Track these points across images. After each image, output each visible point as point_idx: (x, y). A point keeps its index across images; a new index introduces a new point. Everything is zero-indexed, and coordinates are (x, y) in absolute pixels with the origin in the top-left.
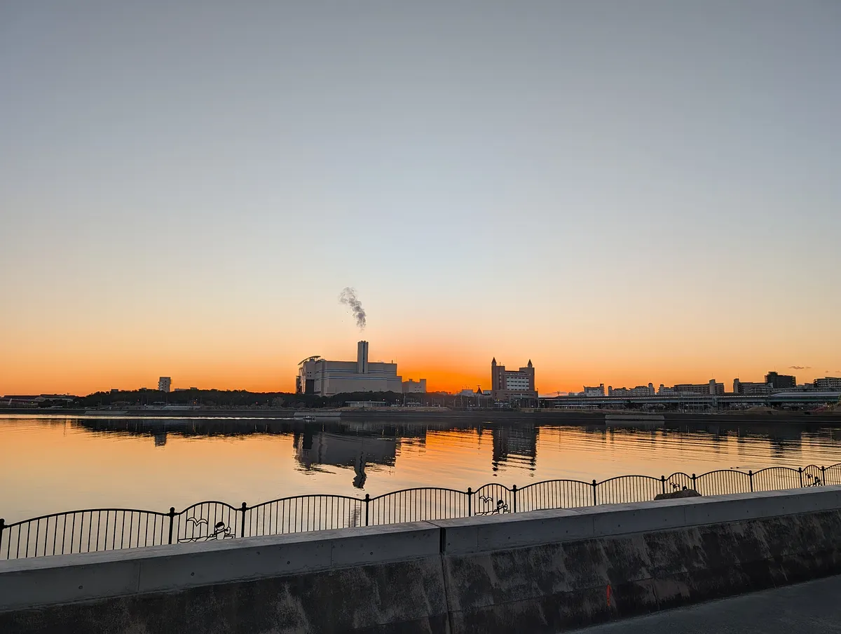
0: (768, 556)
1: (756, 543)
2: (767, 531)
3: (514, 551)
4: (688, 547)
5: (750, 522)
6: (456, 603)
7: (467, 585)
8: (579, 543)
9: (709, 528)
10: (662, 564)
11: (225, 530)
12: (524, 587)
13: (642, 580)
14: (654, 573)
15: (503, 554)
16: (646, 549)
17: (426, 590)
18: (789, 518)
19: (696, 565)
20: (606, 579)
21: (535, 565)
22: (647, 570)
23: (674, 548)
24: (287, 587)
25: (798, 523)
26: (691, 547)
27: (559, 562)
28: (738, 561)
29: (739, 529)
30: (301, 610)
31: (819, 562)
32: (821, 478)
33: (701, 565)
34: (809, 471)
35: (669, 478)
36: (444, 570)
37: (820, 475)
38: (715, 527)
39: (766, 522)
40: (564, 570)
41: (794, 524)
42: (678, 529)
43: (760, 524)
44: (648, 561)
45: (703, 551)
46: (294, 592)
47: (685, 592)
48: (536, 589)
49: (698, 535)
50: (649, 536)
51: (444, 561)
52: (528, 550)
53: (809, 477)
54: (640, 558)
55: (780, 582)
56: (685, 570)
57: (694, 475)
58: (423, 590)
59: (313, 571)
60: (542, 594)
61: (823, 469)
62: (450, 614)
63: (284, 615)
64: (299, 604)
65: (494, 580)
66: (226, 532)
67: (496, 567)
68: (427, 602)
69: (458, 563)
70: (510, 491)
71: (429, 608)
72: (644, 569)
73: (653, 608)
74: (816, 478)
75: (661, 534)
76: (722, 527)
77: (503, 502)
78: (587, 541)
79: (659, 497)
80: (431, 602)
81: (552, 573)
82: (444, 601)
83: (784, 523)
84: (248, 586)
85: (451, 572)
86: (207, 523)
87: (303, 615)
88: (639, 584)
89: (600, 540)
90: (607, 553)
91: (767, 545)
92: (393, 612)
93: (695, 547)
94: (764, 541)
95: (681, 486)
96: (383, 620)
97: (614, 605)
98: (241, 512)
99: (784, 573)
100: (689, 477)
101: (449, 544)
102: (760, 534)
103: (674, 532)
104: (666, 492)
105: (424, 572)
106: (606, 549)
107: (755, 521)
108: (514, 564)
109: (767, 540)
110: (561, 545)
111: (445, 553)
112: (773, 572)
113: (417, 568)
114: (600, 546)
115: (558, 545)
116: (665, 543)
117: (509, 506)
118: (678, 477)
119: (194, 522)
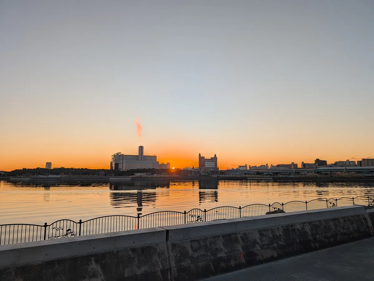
0: (311, 238)
1: (306, 232)
2: (311, 227)
3: (200, 239)
4: (277, 235)
6: (173, 264)
7: (178, 255)
8: (229, 235)
9: (286, 226)
10: (266, 243)
11: (71, 232)
12: (204, 255)
13: (257, 250)
14: (262, 247)
15: (194, 241)
16: (259, 236)
17: (159, 258)
18: (320, 221)
19: (280, 243)
20: (241, 250)
21: (209, 245)
22: (259, 246)
23: (271, 236)
24: (93, 259)
25: (323, 223)
26: (278, 235)
27: (220, 244)
28: (298, 241)
29: (299, 227)
30: (100, 270)
31: (332, 240)
32: (335, 204)
33: (282, 243)
34: (330, 201)
35: (272, 205)
36: (168, 249)
38: (288, 226)
39: (310, 223)
40: (222, 247)
42: (272, 227)
43: (308, 224)
44: (259, 242)
45: (283, 237)
46: (97, 261)
47: (275, 254)
48: (210, 256)
49: (281, 230)
50: (260, 231)
51: (168, 245)
52: (207, 238)
53: (330, 203)
54: (256, 240)
55: (316, 249)
56: (275, 245)
57: (283, 203)
58: (158, 258)
59: (106, 251)
60: (212, 258)
61: (336, 200)
62: (170, 268)
63: (91, 272)
64: (99, 267)
65: (191, 252)
66: (72, 233)
67: (192, 247)
68: (160, 263)
69: (174, 245)
70: (203, 212)
71: (161, 267)
72: (257, 245)
73: (261, 262)
75: (265, 230)
76: (292, 226)
77: (200, 217)
78: (233, 234)
79: (267, 213)
80: (162, 264)
81: (217, 248)
82: (168, 263)
83: (318, 223)
84: (74, 259)
85: (171, 250)
86: (63, 229)
87: (101, 272)
88: (255, 252)
89: (239, 233)
90: (242, 239)
91: (310, 233)
92: (144, 269)
93: (280, 235)
94: (309, 232)
96: (139, 272)
97: (244, 262)
98: (79, 224)
99: (317, 245)
100: (280, 204)
101: (170, 237)
102: (308, 228)
103: (271, 229)
104: (271, 211)
105: (158, 250)
106: (241, 237)
107: (305, 223)
108: (200, 245)
109: (310, 231)
110: (221, 236)
111: (169, 241)
112: (312, 245)
113: (155, 249)
114: (239, 236)
115: (220, 236)
116: (267, 234)
117: (202, 218)
118: (276, 204)
119: (56, 229)
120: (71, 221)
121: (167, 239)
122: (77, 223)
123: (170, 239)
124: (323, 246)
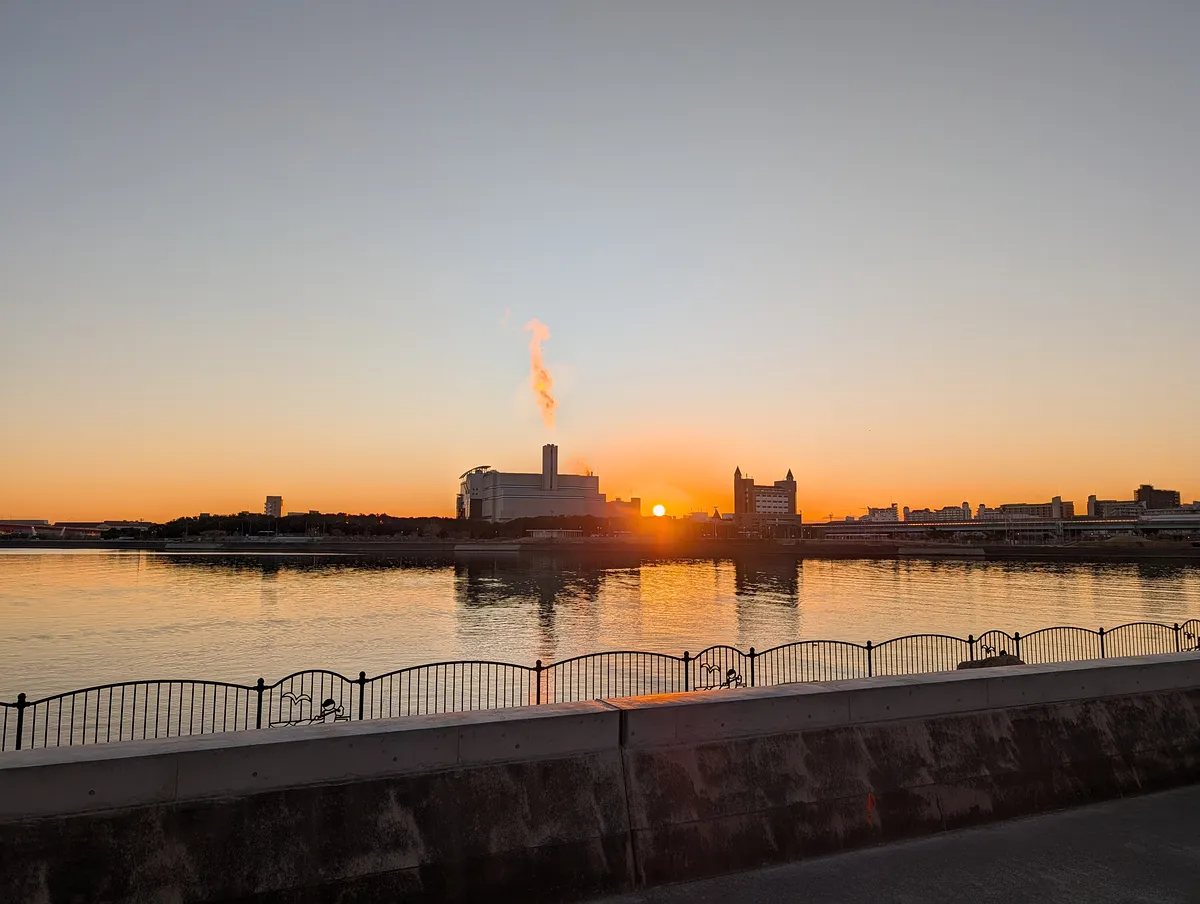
0: (1113, 752)
1: (1094, 733)
2: (1114, 717)
3: (730, 743)
4: (991, 739)
5: (1087, 703)
6: (642, 818)
7: (659, 793)
8: (829, 733)
9: (1025, 711)
10: (953, 764)
11: (336, 710)
12: (743, 795)
13: (921, 786)
14: (939, 777)
15: (713, 748)
16: (928, 741)
17: (598, 799)
18: (1146, 698)
19: (1002, 765)
20: (867, 783)
21: (761, 764)
22: (930, 773)
23: (970, 740)
24: (392, 793)
25: (1160, 704)
26: (997, 740)
27: (796, 761)
28: (1067, 760)
29: (1071, 714)
30: (414, 829)
31: (1190, 761)
33: (1010, 765)
35: (980, 638)
36: (625, 771)
38: (1033, 709)
39: (1110, 703)
40: (803, 770)
41: (1154, 706)
42: (975, 713)
43: (1103, 706)
44: (930, 760)
45: (1013, 744)
46: (403, 801)
47: (986, 804)
48: (761, 798)
49: (1007, 721)
50: (933, 723)
51: (625, 757)
52: (751, 743)
53: (1189, 637)
54: (918, 755)
55: (1131, 790)
56: (985, 772)
57: (1017, 634)
58: (593, 797)
59: (431, 771)
60: (770, 805)
62: (633, 833)
63: (388, 833)
64: (411, 818)
65: (698, 786)
66: (337, 713)
67: (702, 767)
68: (599, 816)
69: (645, 761)
70: (745, 656)
71: (602, 825)
72: (923, 772)
73: (934, 827)
75: (952, 720)
76: (1044, 710)
77: (734, 672)
78: (839, 730)
79: (962, 666)
80: (606, 817)
81: (786, 777)
82: (625, 814)
83: (1139, 704)
84: (336, 792)
85: (638, 777)
86: (311, 700)
87: (416, 834)
88: (916, 791)
89: (859, 729)
90: (869, 748)
91: (1111, 736)
92: (549, 831)
93: (1001, 739)
94: (1107, 731)
95: (998, 650)
96: (534, 841)
97: (878, 821)
98: (359, 685)
99: (1136, 777)
100: (1009, 637)
101: (633, 734)
102: (1102, 720)
103: (972, 717)
104: (975, 659)
105: (594, 773)
106: (866, 741)
107: (1093, 701)
108: (729, 763)
109: (1111, 729)
110: (800, 735)
111: (627, 746)
112: (1119, 776)
113: (584, 768)
114: (859, 737)
115: (796, 735)
116: (956, 733)
117: (744, 678)
118: (992, 637)
119: (292, 699)
120: (333, 674)
121: (622, 740)
122: (351, 682)
123: (631, 739)
124: (1158, 781)
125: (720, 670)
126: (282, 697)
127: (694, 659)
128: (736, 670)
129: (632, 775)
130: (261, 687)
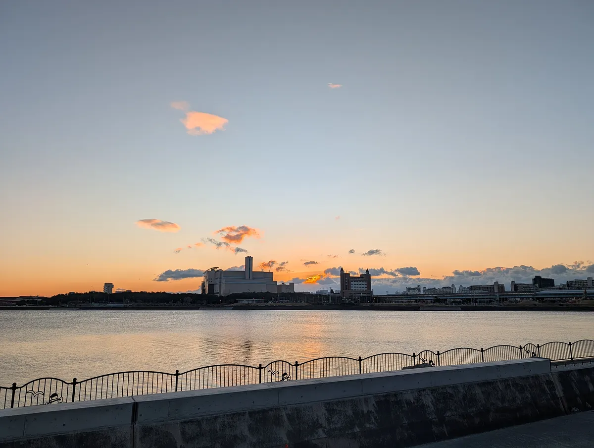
0: (433, 417)
1: (423, 406)
2: (435, 398)
4: (363, 412)
5: (419, 391)
8: (264, 411)
9: (383, 396)
10: (338, 426)
11: (58, 399)
13: (318, 439)
14: (329, 433)
16: (325, 414)
18: (455, 387)
19: (368, 426)
20: (285, 438)
21: (220, 430)
22: (324, 431)
23: (350, 412)
25: (462, 391)
26: (365, 411)
27: (243, 427)
28: (405, 422)
29: (410, 397)
31: (477, 421)
32: (537, 353)
33: (372, 426)
34: (527, 348)
35: (419, 354)
36: (134, 438)
37: (536, 351)
38: (387, 395)
39: (433, 390)
40: (246, 432)
41: (459, 391)
42: (355, 398)
43: (429, 392)
44: (325, 424)
45: (376, 415)
49: (373, 401)
50: (329, 404)
51: (135, 429)
52: (216, 418)
53: (527, 352)
54: (318, 422)
55: (441, 437)
56: (357, 429)
57: (438, 352)
61: (538, 347)
65: (179, 443)
66: (59, 401)
67: (183, 433)
69: (147, 431)
70: (293, 366)
72: (320, 430)
74: (533, 353)
75: (339, 402)
76: (395, 395)
77: (287, 374)
78: (271, 410)
79: (404, 368)
81: (235, 437)
83: (450, 391)
85: (140, 439)
86: (44, 394)
88: (314, 442)
89: (284, 409)
90: (288, 419)
91: (432, 409)
93: (368, 411)
94: (431, 405)
95: (428, 360)
98: (72, 385)
99: (445, 430)
100: (434, 353)
101: (141, 415)
102: (428, 400)
103: (352, 400)
106: (288, 416)
107: (424, 390)
109: (433, 405)
110: (247, 413)
111: (137, 422)
112: (435, 429)
114: (284, 413)
115: (244, 413)
116: (342, 409)
117: (292, 377)
118: (425, 354)
119: (32, 394)
120: (57, 379)
121: (134, 419)
122: (68, 384)
123: (139, 419)
124: (457, 431)
125: (278, 373)
126: (26, 392)
127: (264, 368)
128: (288, 374)
129: (138, 439)
130: (14, 387)
